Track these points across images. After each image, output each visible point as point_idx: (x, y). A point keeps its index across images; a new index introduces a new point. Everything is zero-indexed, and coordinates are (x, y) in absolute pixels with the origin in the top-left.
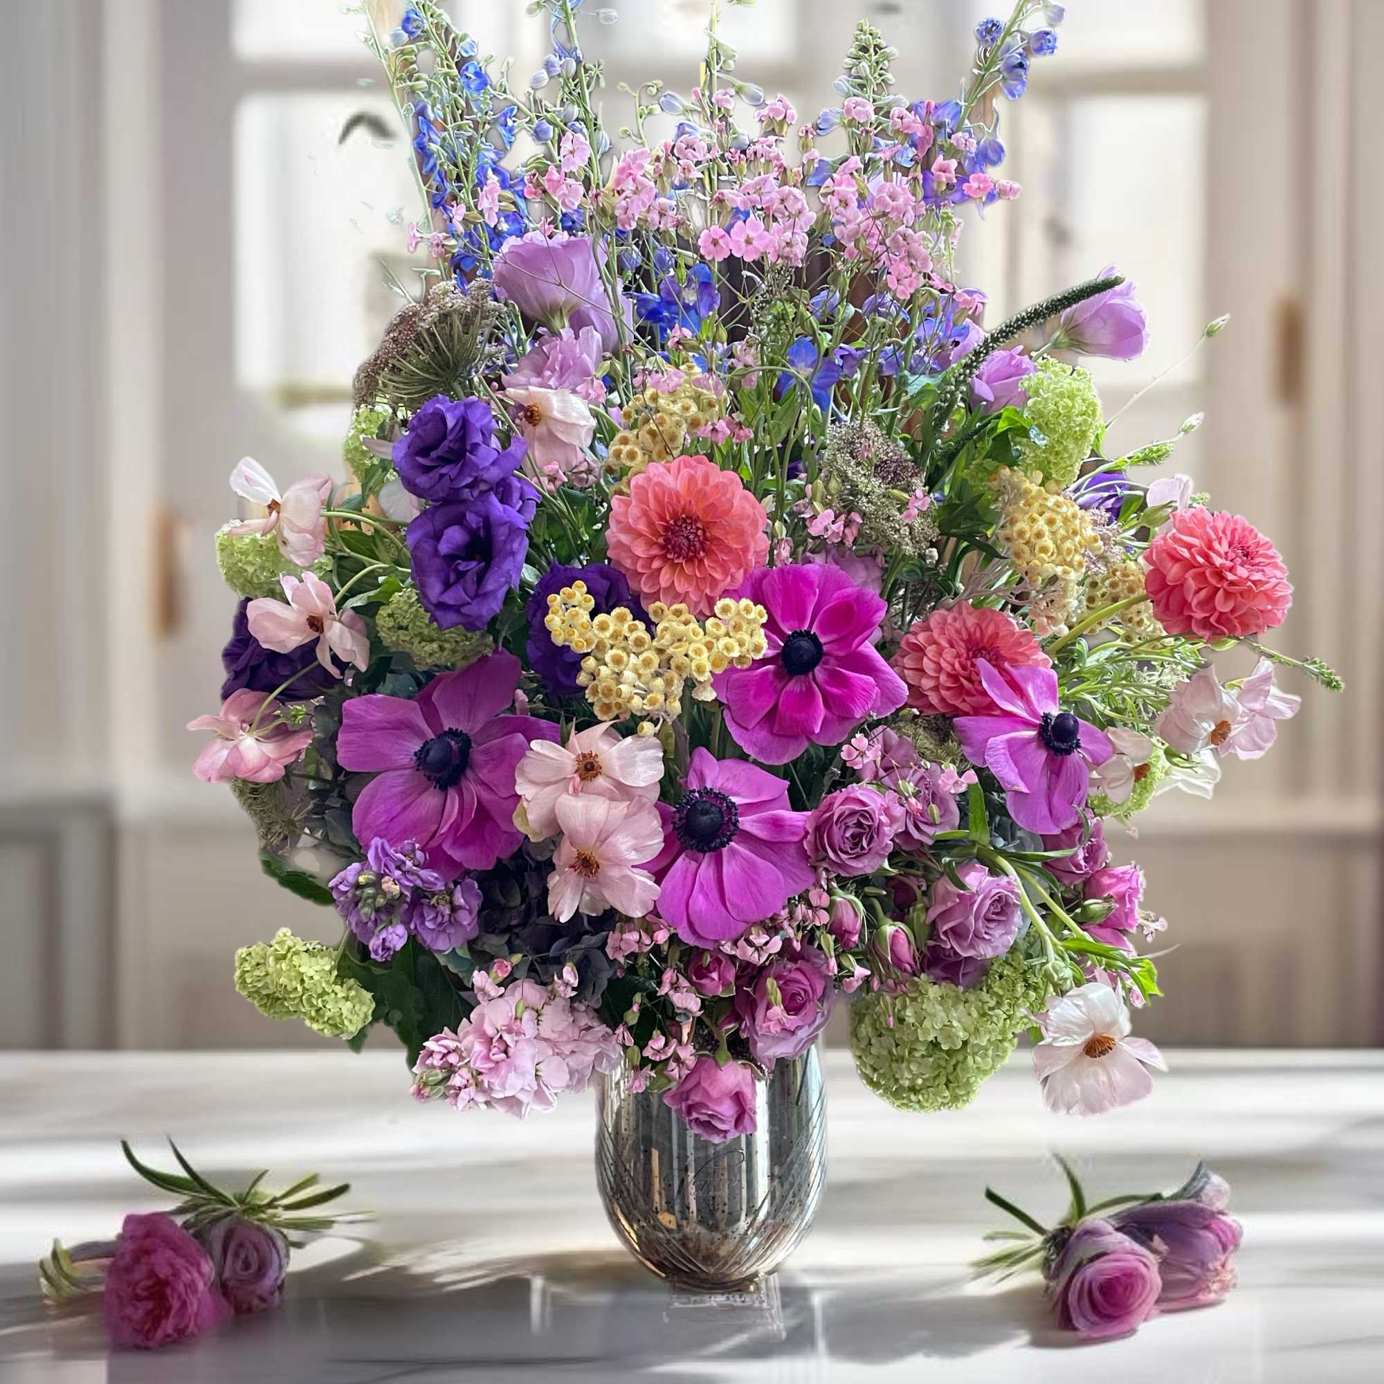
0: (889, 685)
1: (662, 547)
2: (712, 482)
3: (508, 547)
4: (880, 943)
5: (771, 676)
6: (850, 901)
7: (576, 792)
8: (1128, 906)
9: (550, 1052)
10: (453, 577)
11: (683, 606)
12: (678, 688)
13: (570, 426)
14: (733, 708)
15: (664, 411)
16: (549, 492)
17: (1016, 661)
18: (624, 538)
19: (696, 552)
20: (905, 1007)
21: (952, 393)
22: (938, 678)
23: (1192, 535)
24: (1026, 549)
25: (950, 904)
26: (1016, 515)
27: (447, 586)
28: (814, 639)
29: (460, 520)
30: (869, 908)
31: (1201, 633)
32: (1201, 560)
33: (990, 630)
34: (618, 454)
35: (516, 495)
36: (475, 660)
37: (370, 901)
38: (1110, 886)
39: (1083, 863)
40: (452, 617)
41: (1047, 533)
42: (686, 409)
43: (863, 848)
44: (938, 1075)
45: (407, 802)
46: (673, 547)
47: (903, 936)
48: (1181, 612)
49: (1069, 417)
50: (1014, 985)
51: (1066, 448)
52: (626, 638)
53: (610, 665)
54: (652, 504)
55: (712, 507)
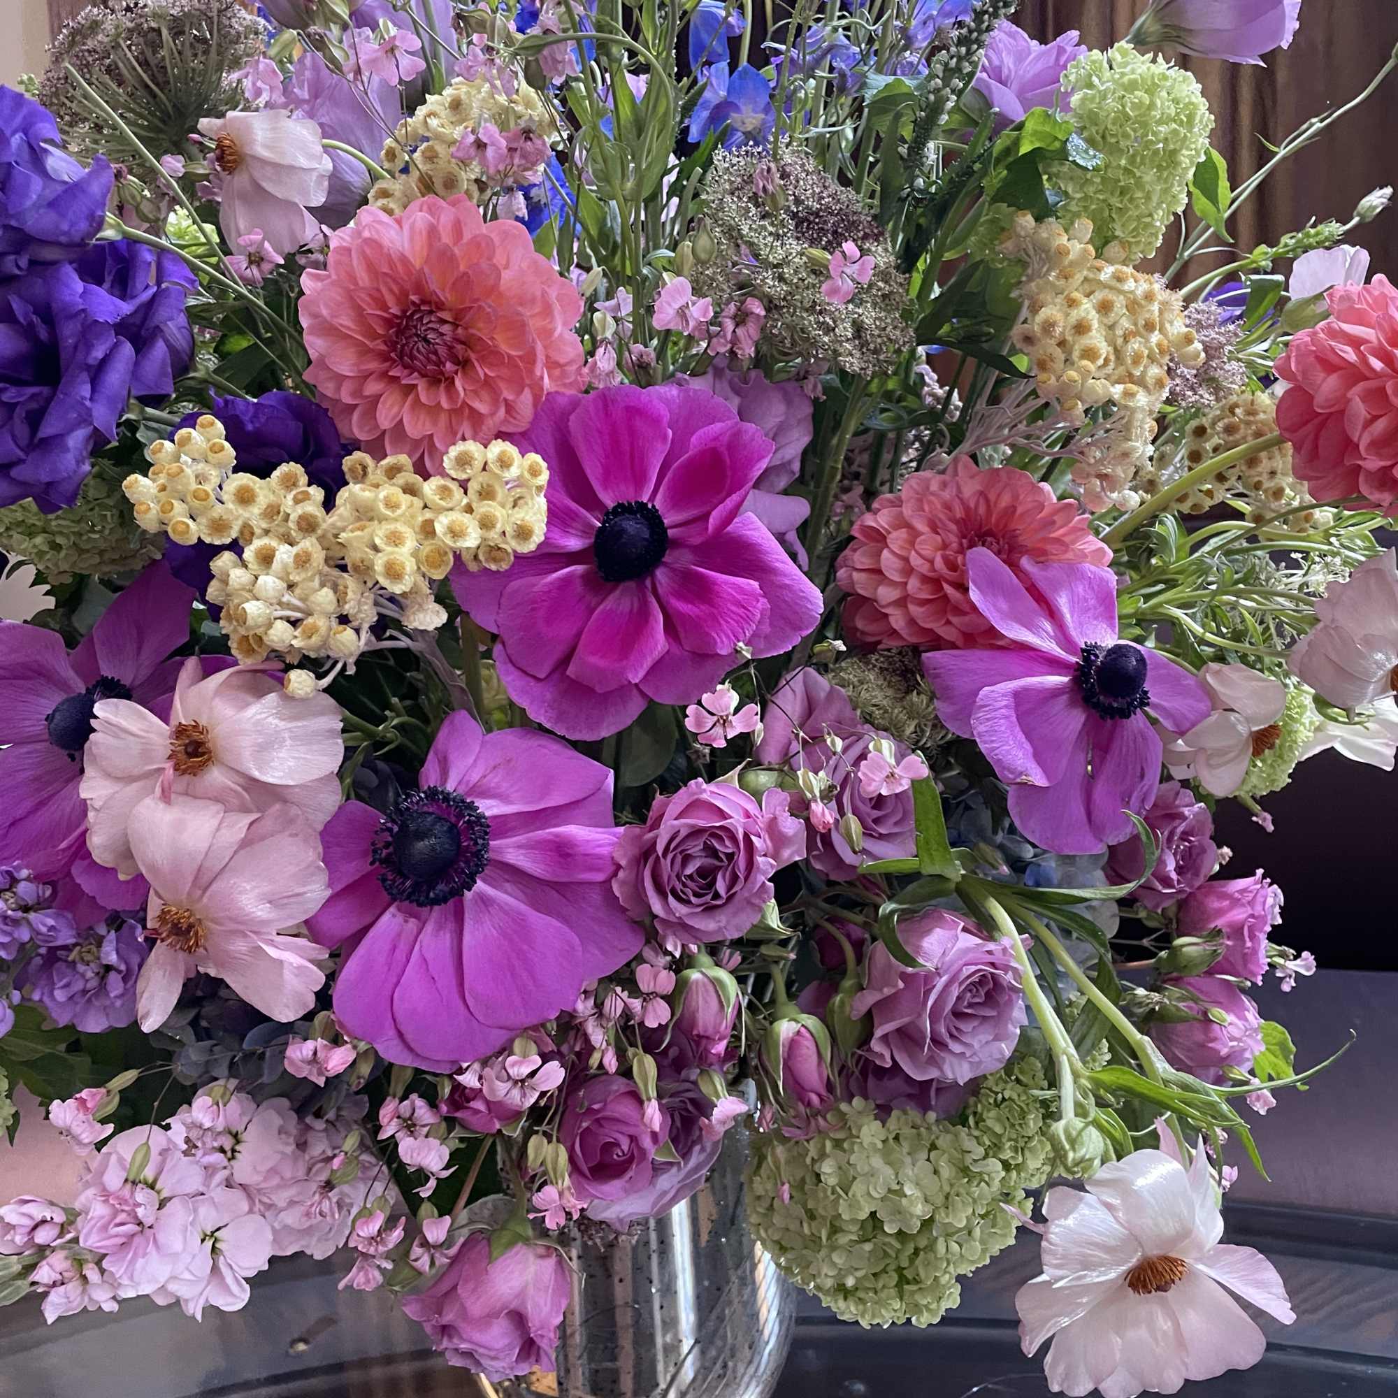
0: (788, 596)
1: (384, 357)
2: (467, 236)
3: (80, 356)
4: (768, 1052)
5: (576, 585)
6: (716, 983)
7: (166, 797)
8: (1249, 944)
9: (245, 1206)
11: (402, 459)
12: (359, 606)
14: (509, 642)
17: (1044, 553)
18: (324, 347)
19: (440, 363)
20: (823, 1155)
21: (937, 91)
22: (905, 584)
23: (1361, 320)
24: (1059, 354)
25: (887, 991)
26: (1042, 297)
28: (654, 518)
31: (1375, 496)
32: (1377, 364)
33: (1005, 501)
38: (1220, 913)
39: (1174, 876)
41: (1095, 324)
43: (717, 896)
44: (884, 1271)
45: (44, 794)
46: (401, 356)
48: (1339, 461)
49: (1145, 125)
50: (1023, 1115)
51: (1139, 184)
52: (286, 517)
53: (250, 563)
54: (364, 278)
55: (464, 282)
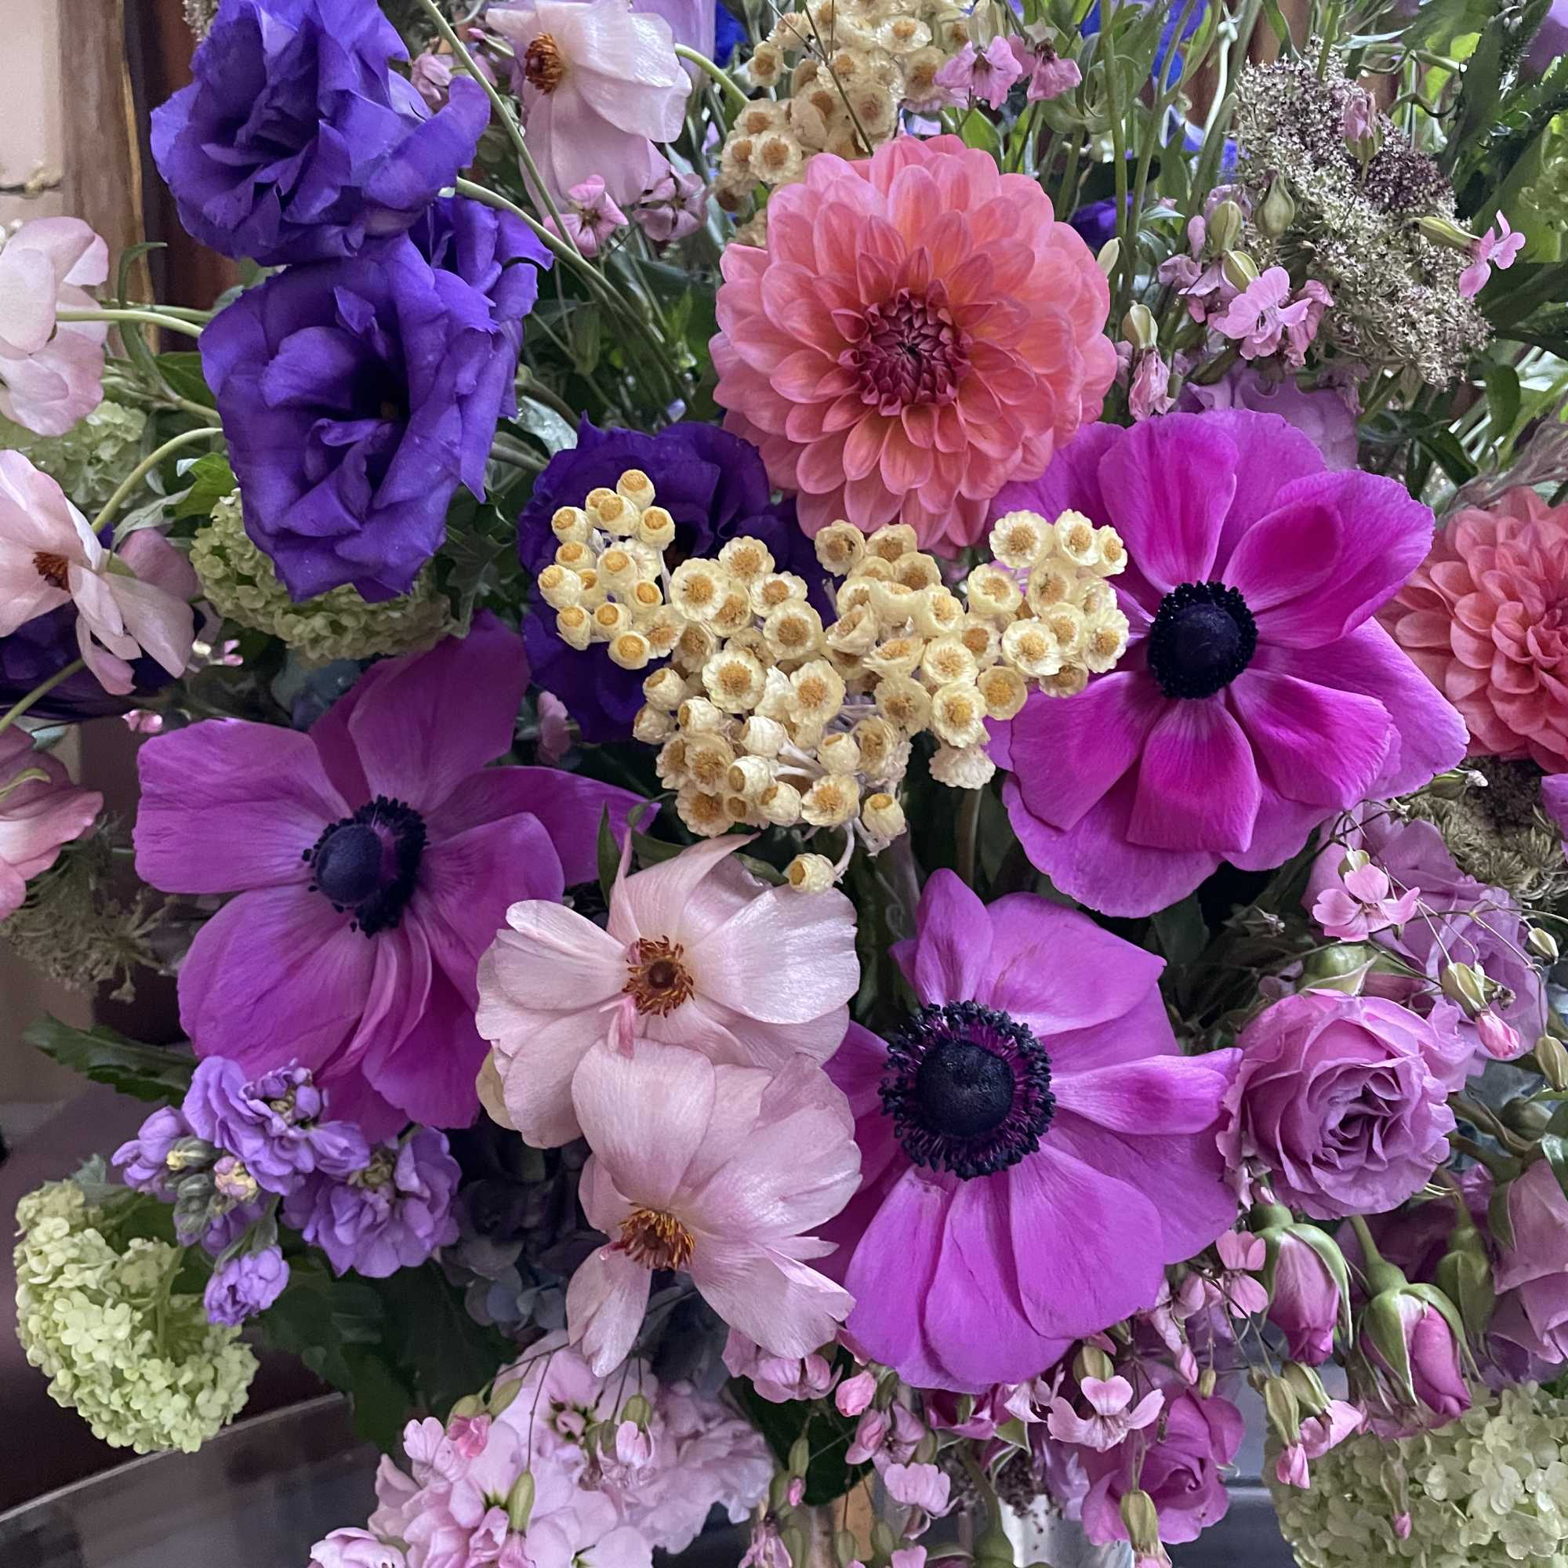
0: (1423, 719)
1: (851, 377)
2: (976, 203)
3: (445, 381)
4: (1384, 1344)
5: (1120, 701)
6: (1314, 1249)
7: (625, 1047)
9: (610, 1514)
10: (312, 463)
11: (903, 532)
12: (894, 761)
13: (631, 90)
14: (1029, 784)
15: (851, 42)
16: (584, 251)
18: (754, 355)
19: (935, 387)
22: (1488, 672)
27: (303, 485)
28: (1233, 603)
29: (323, 314)
30: (1356, 1255)
34: (742, 158)
35: (484, 251)
36: (430, 644)
37: (195, 1205)
40: (312, 569)
42: (904, 35)
45: (295, 955)
46: (877, 377)
47: (1439, 1330)
52: (757, 621)
53: (717, 694)
54: (824, 262)
55: (978, 267)
